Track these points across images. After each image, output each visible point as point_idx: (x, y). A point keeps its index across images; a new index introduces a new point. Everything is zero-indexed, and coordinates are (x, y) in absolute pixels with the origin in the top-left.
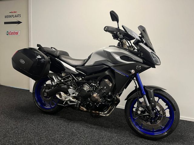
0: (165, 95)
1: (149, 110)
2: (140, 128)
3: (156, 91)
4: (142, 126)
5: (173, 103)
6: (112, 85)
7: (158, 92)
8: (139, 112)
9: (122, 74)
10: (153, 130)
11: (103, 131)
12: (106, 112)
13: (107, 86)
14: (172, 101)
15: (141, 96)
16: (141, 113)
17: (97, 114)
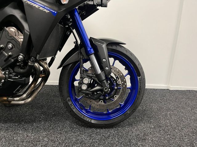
0: (125, 52)
1: (101, 81)
2: (87, 112)
3: (110, 47)
4: (90, 109)
5: (137, 64)
6: (24, 39)
7: (114, 47)
8: (84, 87)
9: (41, 8)
10: (108, 111)
11: (21, 132)
12: (25, 96)
13: (14, 43)
14: (135, 61)
15: (86, 57)
16: (88, 87)
17: (5, 102)
